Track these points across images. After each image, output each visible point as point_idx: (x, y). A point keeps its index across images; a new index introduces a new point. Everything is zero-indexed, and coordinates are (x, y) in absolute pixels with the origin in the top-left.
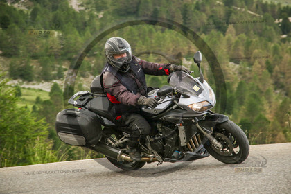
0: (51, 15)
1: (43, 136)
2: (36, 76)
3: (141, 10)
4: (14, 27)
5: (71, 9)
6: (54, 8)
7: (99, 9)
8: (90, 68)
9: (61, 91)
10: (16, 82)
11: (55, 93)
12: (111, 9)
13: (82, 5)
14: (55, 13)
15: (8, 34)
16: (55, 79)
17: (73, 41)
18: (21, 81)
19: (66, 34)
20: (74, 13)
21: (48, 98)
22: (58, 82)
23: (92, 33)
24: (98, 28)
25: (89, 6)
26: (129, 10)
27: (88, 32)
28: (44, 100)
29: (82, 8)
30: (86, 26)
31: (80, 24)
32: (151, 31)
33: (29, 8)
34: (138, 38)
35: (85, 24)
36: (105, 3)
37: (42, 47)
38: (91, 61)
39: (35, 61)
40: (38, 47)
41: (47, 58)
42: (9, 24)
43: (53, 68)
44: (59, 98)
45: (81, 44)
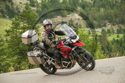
1: (99, 49)
2: (96, 26)
4: (87, 8)
8: (116, 22)
9: (105, 31)
10: (88, 29)
11: (103, 32)
14: (102, 2)
15: (85, 12)
16: (103, 27)
17: (109, 12)
18: (90, 29)
21: (101, 34)
22: (104, 28)
23: (116, 8)
28: (99, 35)
31: (112, 5)
33: (92, 1)
35: (114, 5)
37: (97, 15)
38: (116, 19)
39: (95, 21)
40: (96, 15)
41: (99, 19)
42: (85, 7)
43: (102, 23)
44: (105, 34)
45: (112, 13)
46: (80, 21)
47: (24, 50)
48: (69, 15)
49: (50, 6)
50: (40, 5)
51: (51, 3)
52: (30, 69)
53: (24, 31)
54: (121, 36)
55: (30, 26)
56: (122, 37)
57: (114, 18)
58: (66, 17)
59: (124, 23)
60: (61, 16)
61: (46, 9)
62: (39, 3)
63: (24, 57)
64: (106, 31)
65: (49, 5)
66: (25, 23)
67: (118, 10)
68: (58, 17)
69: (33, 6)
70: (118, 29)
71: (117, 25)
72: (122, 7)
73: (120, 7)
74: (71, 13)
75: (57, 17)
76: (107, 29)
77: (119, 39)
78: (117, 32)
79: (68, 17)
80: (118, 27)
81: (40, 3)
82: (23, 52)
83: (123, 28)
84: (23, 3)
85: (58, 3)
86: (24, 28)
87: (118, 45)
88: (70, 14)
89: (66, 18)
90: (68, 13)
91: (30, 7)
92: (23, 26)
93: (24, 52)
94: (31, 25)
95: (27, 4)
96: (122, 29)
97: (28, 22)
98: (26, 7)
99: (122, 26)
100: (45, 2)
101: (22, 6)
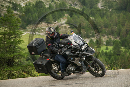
0: (90, 11)
3: (128, 8)
4: (75, 16)
5: (98, 8)
6: (91, 8)
7: (110, 8)
8: (106, 33)
9: (93, 42)
11: (91, 43)
12: (115, 7)
13: (103, 6)
14: (91, 10)
15: (72, 19)
16: (91, 37)
17: (99, 21)
19: (96, 19)
22: (92, 38)
23: (107, 18)
25: (106, 6)
26: (122, 8)
27: (105, 18)
29: (103, 8)
30: (104, 15)
31: (102, 14)
33: (81, 8)
34: (126, 20)
35: (104, 14)
36: (113, 5)
37: (86, 24)
38: (106, 30)
39: (83, 30)
40: (84, 24)
41: (88, 28)
42: (73, 15)
43: (91, 33)
44: (93, 45)
45: (102, 22)
46: (67, 30)
47: (3, 59)
48: (55, 21)
49: (34, 11)
50: (24, 9)
51: (36, 7)
52: (8, 79)
53: (4, 37)
54: (111, 48)
56: (111, 50)
57: (104, 28)
58: (51, 24)
59: (113, 34)
60: (46, 23)
61: (30, 14)
62: (22, 6)
63: (2, 66)
64: (95, 42)
65: (33, 9)
66: (6, 28)
67: (108, 20)
68: (43, 23)
69: (16, 10)
70: (107, 40)
71: (106, 36)
72: (112, 16)
73: (111, 16)
74: (58, 20)
75: (41, 24)
76: (95, 40)
77: (108, 51)
78: (106, 44)
79: (54, 24)
80: (108, 38)
81: (23, 7)
83: (112, 39)
84: (5, 6)
85: (43, 8)
86: (5, 33)
87: (107, 58)
88: (57, 22)
89: (52, 25)
90: (54, 20)
91: (12, 10)
92: (4, 31)
93: (3, 61)
94: (12, 30)
95: (9, 7)
96: (111, 40)
97: (10, 27)
98: (7, 11)
99: (111, 37)
100: (29, 7)
101: (3, 9)
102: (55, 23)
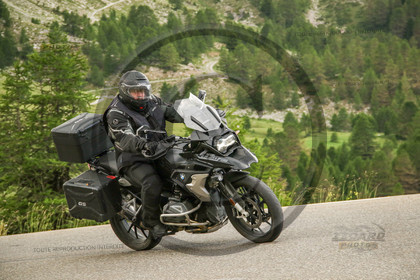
0: (285, 33)
1: (275, 174)
2: (268, 104)
3: (392, 22)
4: (242, 47)
5: (309, 23)
6: (288, 24)
7: (341, 23)
8: (330, 93)
9: (296, 122)
10: (244, 112)
11: (290, 123)
12: (356, 21)
13: (321, 19)
14: (289, 29)
15: (235, 57)
16: (289, 107)
17: (310, 62)
18: (250, 110)
19: (302, 55)
20: (312, 28)
21: (282, 130)
22: (293, 111)
23: (332, 52)
24: (339, 46)
25: (330, 19)
26: (378, 23)
27: (328, 51)
28: (277, 132)
29: (321, 23)
30: (325, 44)
31: (318, 42)
32: (404, 47)
33: (259, 25)
34: (388, 56)
35: (325, 42)
36: (349, 16)
37: (274, 70)
38: (331, 85)
39: (266, 86)
40: (269, 70)
41: (279, 82)
42: (236, 45)
43: (287, 94)
44: (294, 130)
45: (320, 65)
46: (220, 87)
47: (39, 171)
48: (186, 64)
49: (127, 37)
50: (96, 30)
51: (131, 24)
52: (55, 228)
53: (43, 108)
54: (344, 137)
55: (61, 94)
56: (347, 141)
57: (325, 82)
58: (175, 71)
59: (352, 97)
60: (160, 68)
61: (114, 43)
62: (92, 23)
63: (38, 191)
64: (299, 121)
65: (124, 30)
66: (47, 84)
67: (336, 57)
68: (152, 69)
69: (73, 32)
70: (335, 115)
71: (332, 104)
72: (349, 47)
73: (344, 47)
74: (194, 60)
75: (147, 71)
76: (300, 116)
77: (336, 146)
78: (331, 126)
79: (184, 71)
80: (337, 108)
81: (95, 24)
82: (37, 174)
83: (349, 112)
84: (42, 22)
85: (152, 26)
86: (44, 100)
87: (334, 165)
88: (190, 64)
89: (176, 74)
90: (183, 60)
91: (63, 34)
92: (40, 94)
93: (39, 177)
94: (64, 91)
95: (56, 24)
96: (346, 115)
97: (56, 81)
98: (50, 36)
99: (347, 106)
100: (112, 23)
101: (39, 29)
102: (185, 67)
